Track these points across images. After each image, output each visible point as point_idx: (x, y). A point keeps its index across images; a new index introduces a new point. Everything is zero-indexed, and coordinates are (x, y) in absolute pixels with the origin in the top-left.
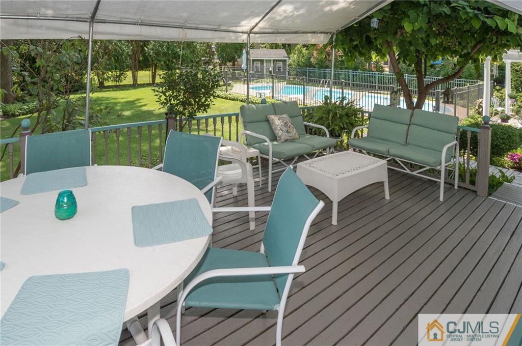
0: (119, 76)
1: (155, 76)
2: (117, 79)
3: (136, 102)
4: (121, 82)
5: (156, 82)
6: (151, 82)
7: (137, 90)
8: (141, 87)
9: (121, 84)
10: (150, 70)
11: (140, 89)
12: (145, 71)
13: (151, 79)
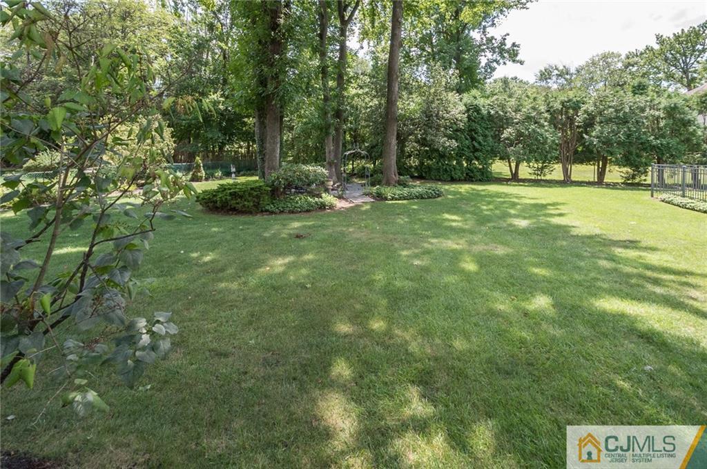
0: (542, 168)
1: (604, 174)
2: (539, 172)
3: (549, 207)
4: (544, 176)
5: (605, 181)
6: (596, 180)
7: (565, 189)
8: (575, 186)
9: (543, 178)
10: (594, 164)
11: (569, 188)
12: (586, 165)
13: (596, 176)
